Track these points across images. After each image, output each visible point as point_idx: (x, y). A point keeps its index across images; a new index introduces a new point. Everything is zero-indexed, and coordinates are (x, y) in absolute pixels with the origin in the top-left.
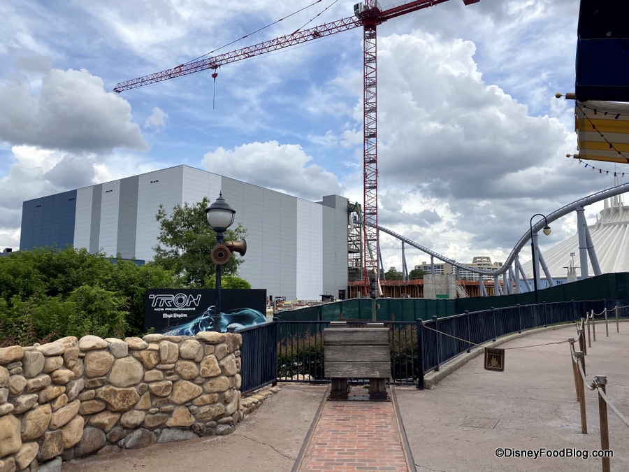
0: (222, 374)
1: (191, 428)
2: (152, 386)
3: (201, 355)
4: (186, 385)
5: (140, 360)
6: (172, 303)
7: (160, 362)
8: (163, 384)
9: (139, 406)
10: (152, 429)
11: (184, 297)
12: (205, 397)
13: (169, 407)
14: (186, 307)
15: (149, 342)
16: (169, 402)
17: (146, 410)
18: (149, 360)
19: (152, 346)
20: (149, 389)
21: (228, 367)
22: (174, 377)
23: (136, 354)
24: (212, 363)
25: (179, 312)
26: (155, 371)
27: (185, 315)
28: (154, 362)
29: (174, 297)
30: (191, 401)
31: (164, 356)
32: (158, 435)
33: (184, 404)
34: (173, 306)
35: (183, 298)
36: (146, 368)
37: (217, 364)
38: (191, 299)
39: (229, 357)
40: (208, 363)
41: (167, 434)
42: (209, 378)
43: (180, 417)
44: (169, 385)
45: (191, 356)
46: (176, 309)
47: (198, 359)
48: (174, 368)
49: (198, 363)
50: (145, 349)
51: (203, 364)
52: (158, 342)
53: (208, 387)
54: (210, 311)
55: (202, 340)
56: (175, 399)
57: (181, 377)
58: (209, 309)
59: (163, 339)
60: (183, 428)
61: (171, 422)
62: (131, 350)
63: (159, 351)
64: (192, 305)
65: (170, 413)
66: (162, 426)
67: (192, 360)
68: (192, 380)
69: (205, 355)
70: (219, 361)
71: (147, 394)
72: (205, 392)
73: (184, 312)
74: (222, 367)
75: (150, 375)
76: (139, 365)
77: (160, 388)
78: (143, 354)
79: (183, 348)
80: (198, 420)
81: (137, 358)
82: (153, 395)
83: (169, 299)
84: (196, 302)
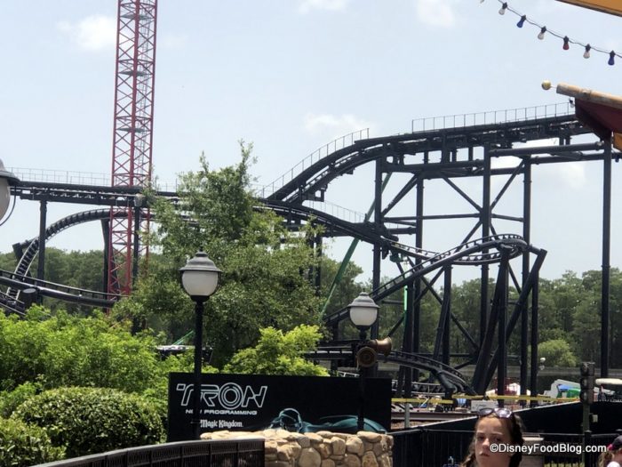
3: (363, 450)
5: (319, 450)
6: (216, 401)
7: (332, 453)
11: (237, 389)
14: (240, 409)
15: (325, 437)
18: (325, 451)
19: (326, 440)
21: (383, 462)
23: (316, 446)
24: (371, 458)
25: (228, 418)
26: (329, 460)
27: (239, 424)
28: (329, 453)
29: (219, 390)
31: (335, 449)
34: (218, 407)
35: (236, 391)
36: (323, 458)
37: (375, 460)
38: (249, 394)
39: (385, 455)
40: (368, 457)
45: (356, 451)
46: (223, 412)
47: (360, 454)
48: (343, 459)
49: (360, 458)
50: (322, 442)
51: (364, 458)
52: (330, 437)
54: (284, 419)
55: (363, 438)
58: (281, 414)
59: (333, 436)
62: (313, 443)
63: (331, 445)
64: (252, 406)
67: (356, 454)
69: (365, 451)
70: (376, 457)
73: (237, 418)
74: (379, 462)
75: (326, 463)
76: (318, 455)
78: (322, 446)
79: (349, 443)
81: (316, 449)
83: (210, 392)
84: (259, 399)
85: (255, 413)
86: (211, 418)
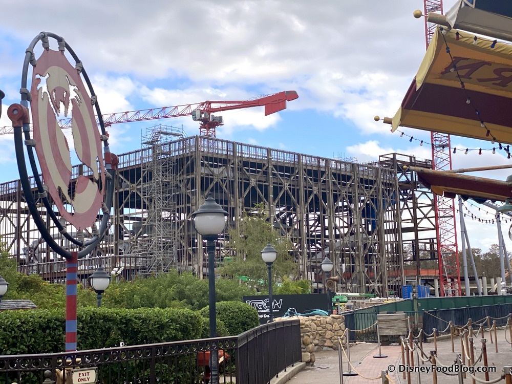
0: (340, 330)
1: (332, 347)
2: (320, 332)
4: (329, 332)
5: (315, 323)
6: (262, 307)
7: (321, 324)
8: (322, 331)
9: (317, 338)
10: (320, 346)
12: (336, 337)
13: (325, 339)
16: (325, 338)
17: (318, 340)
19: (318, 319)
20: (319, 333)
21: (342, 327)
22: (326, 329)
23: (314, 321)
24: (336, 326)
28: (319, 324)
29: (263, 302)
30: (331, 338)
31: (322, 322)
32: (322, 348)
33: (329, 339)
34: (263, 309)
36: (317, 326)
37: (338, 326)
38: (275, 303)
39: (342, 324)
41: (325, 348)
42: (336, 330)
43: (328, 343)
44: (324, 332)
46: (265, 311)
47: (332, 324)
48: (325, 326)
49: (332, 325)
51: (334, 326)
52: (319, 318)
53: (336, 333)
55: (333, 317)
56: (326, 337)
57: (328, 330)
58: (289, 310)
60: (329, 347)
61: (326, 344)
62: (312, 320)
63: (320, 321)
64: (277, 308)
65: (325, 341)
66: (323, 346)
67: (330, 324)
68: (331, 331)
69: (334, 323)
71: (318, 335)
72: (335, 335)
74: (340, 327)
75: (319, 328)
76: (315, 325)
77: (322, 333)
78: (316, 321)
79: (327, 320)
80: (334, 345)
82: (320, 335)
83: (260, 303)
84: (279, 305)
85: (278, 311)
86: (260, 314)
